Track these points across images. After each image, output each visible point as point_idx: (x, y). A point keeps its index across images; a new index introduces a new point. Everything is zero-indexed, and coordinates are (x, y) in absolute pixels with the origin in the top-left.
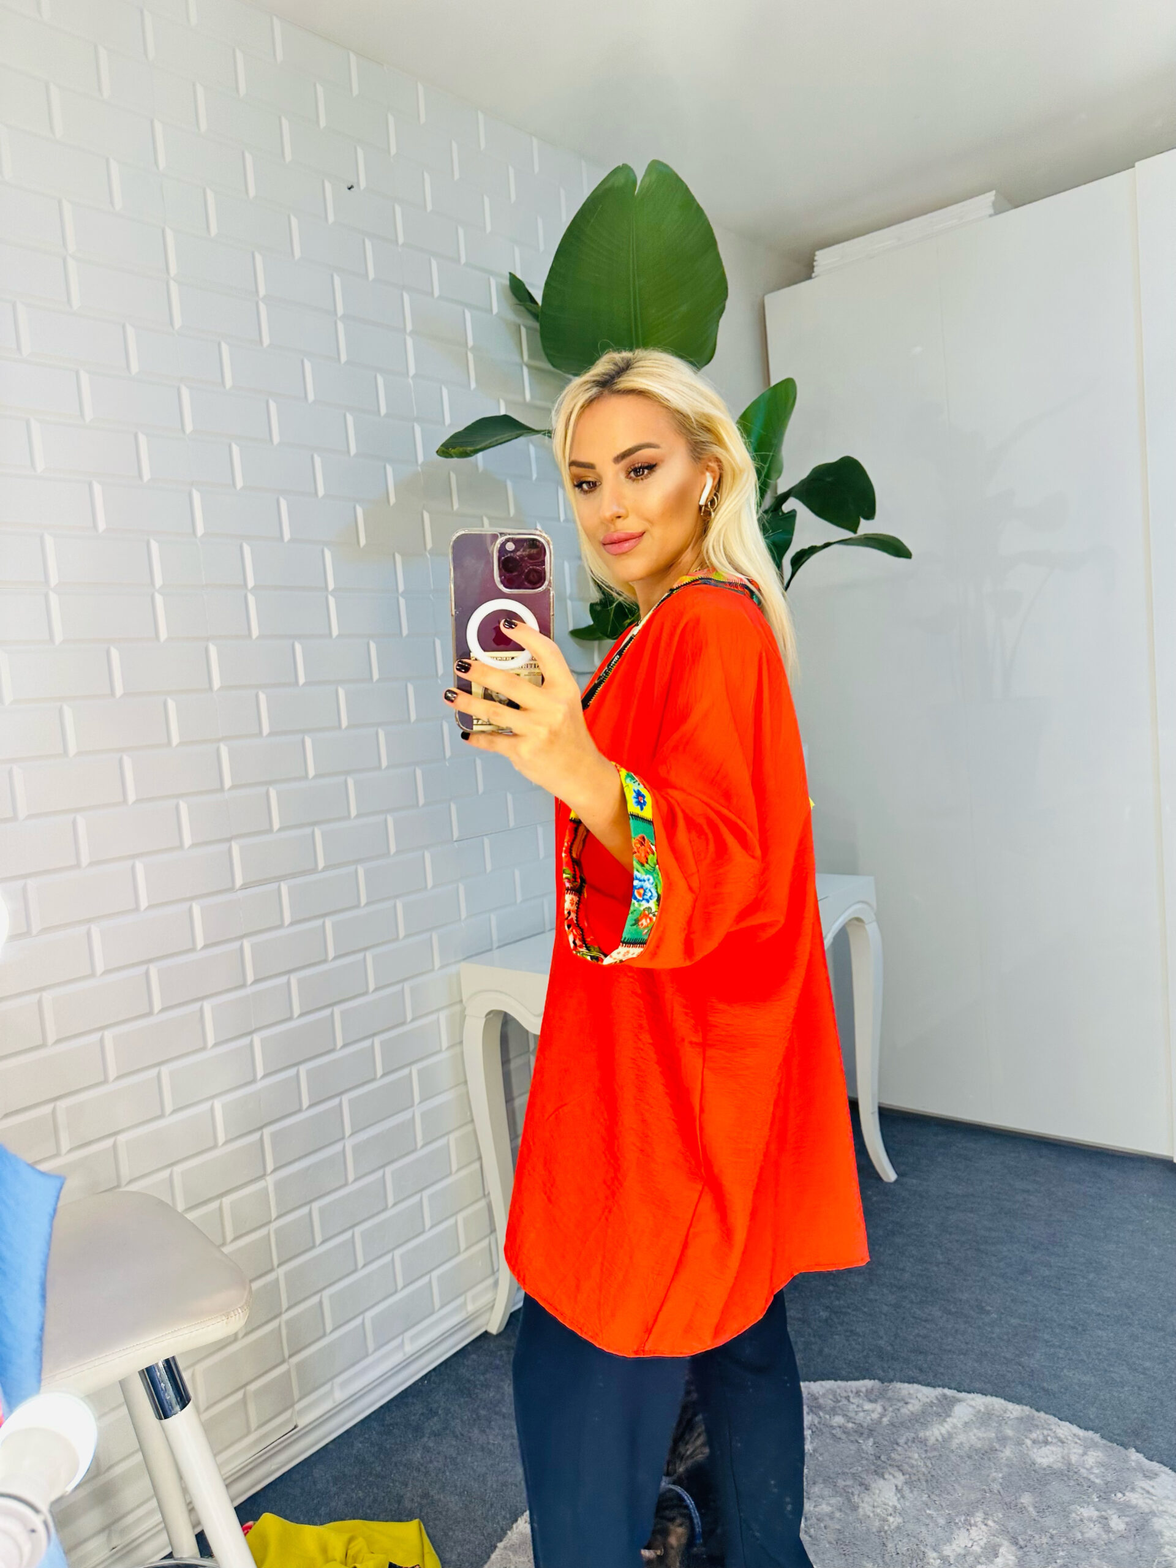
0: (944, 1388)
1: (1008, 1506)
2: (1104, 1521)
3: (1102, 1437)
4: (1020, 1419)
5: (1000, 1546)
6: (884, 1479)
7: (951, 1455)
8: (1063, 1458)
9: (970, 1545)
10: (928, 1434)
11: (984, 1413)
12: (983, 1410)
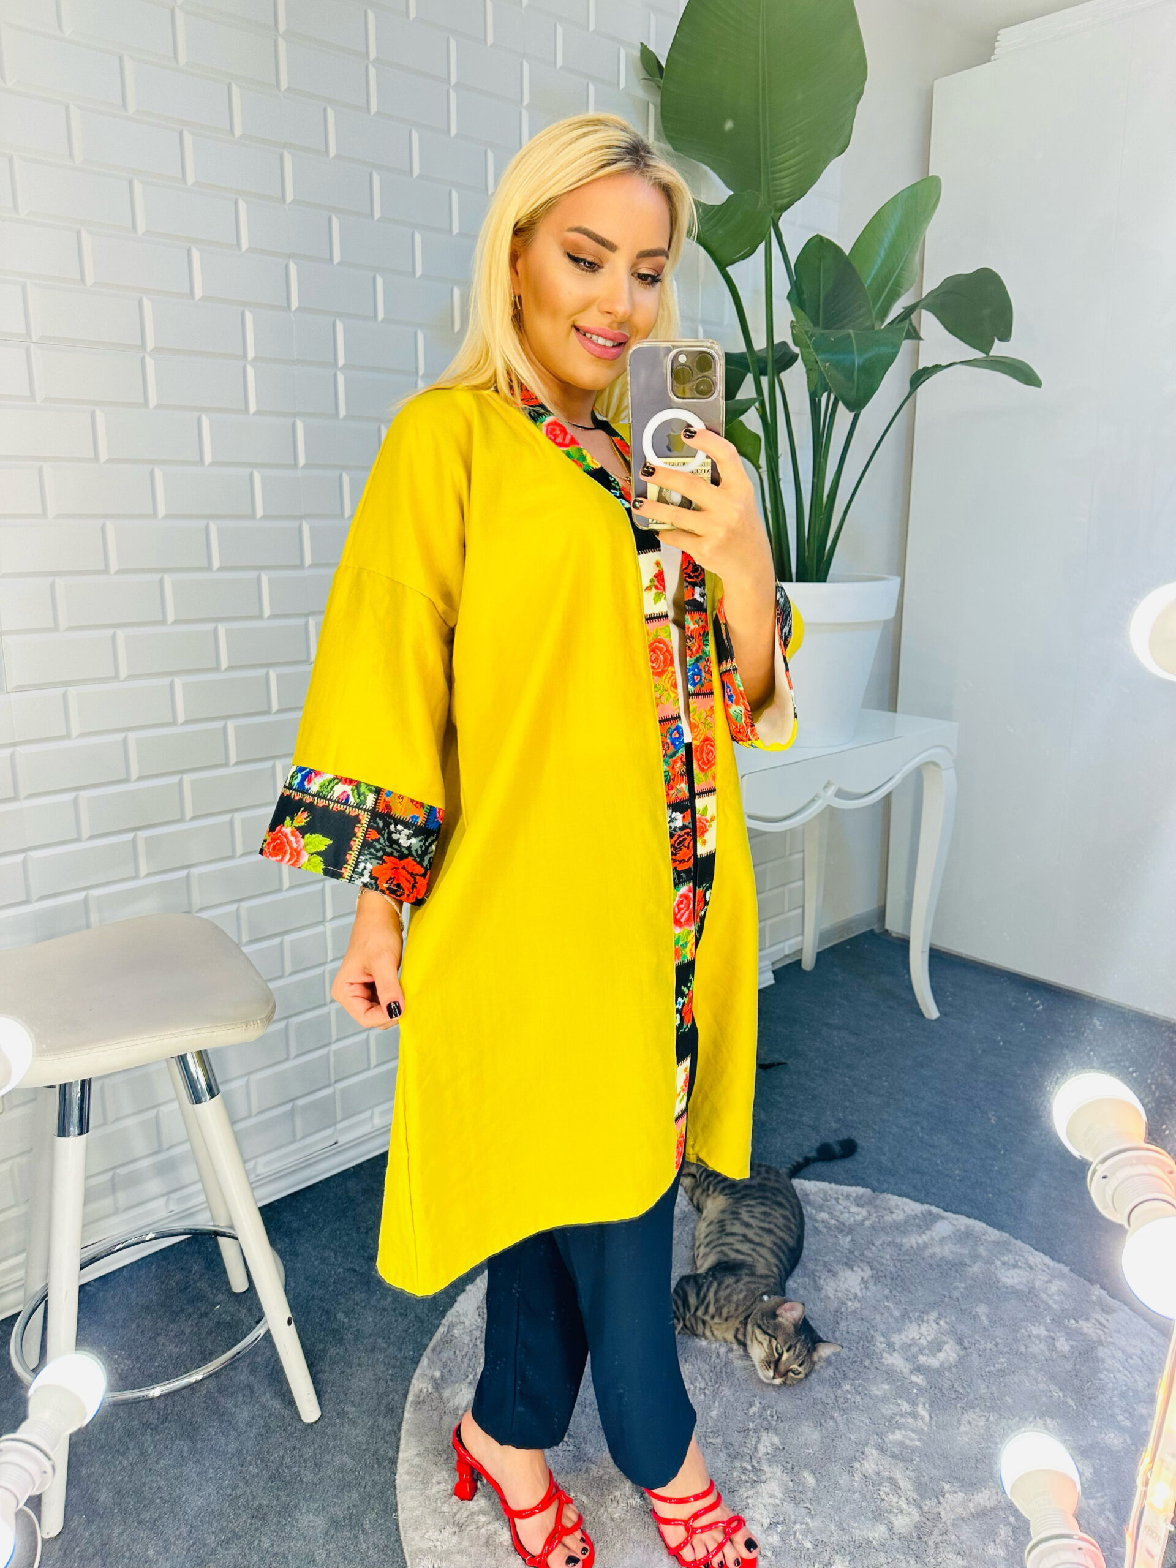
0: (931, 1204)
1: (963, 1311)
2: (1051, 1341)
3: (1071, 1270)
4: (997, 1243)
5: (946, 1343)
6: (852, 1270)
7: (921, 1261)
8: (1028, 1282)
9: (917, 1337)
10: (904, 1241)
11: (963, 1232)
12: (963, 1229)
